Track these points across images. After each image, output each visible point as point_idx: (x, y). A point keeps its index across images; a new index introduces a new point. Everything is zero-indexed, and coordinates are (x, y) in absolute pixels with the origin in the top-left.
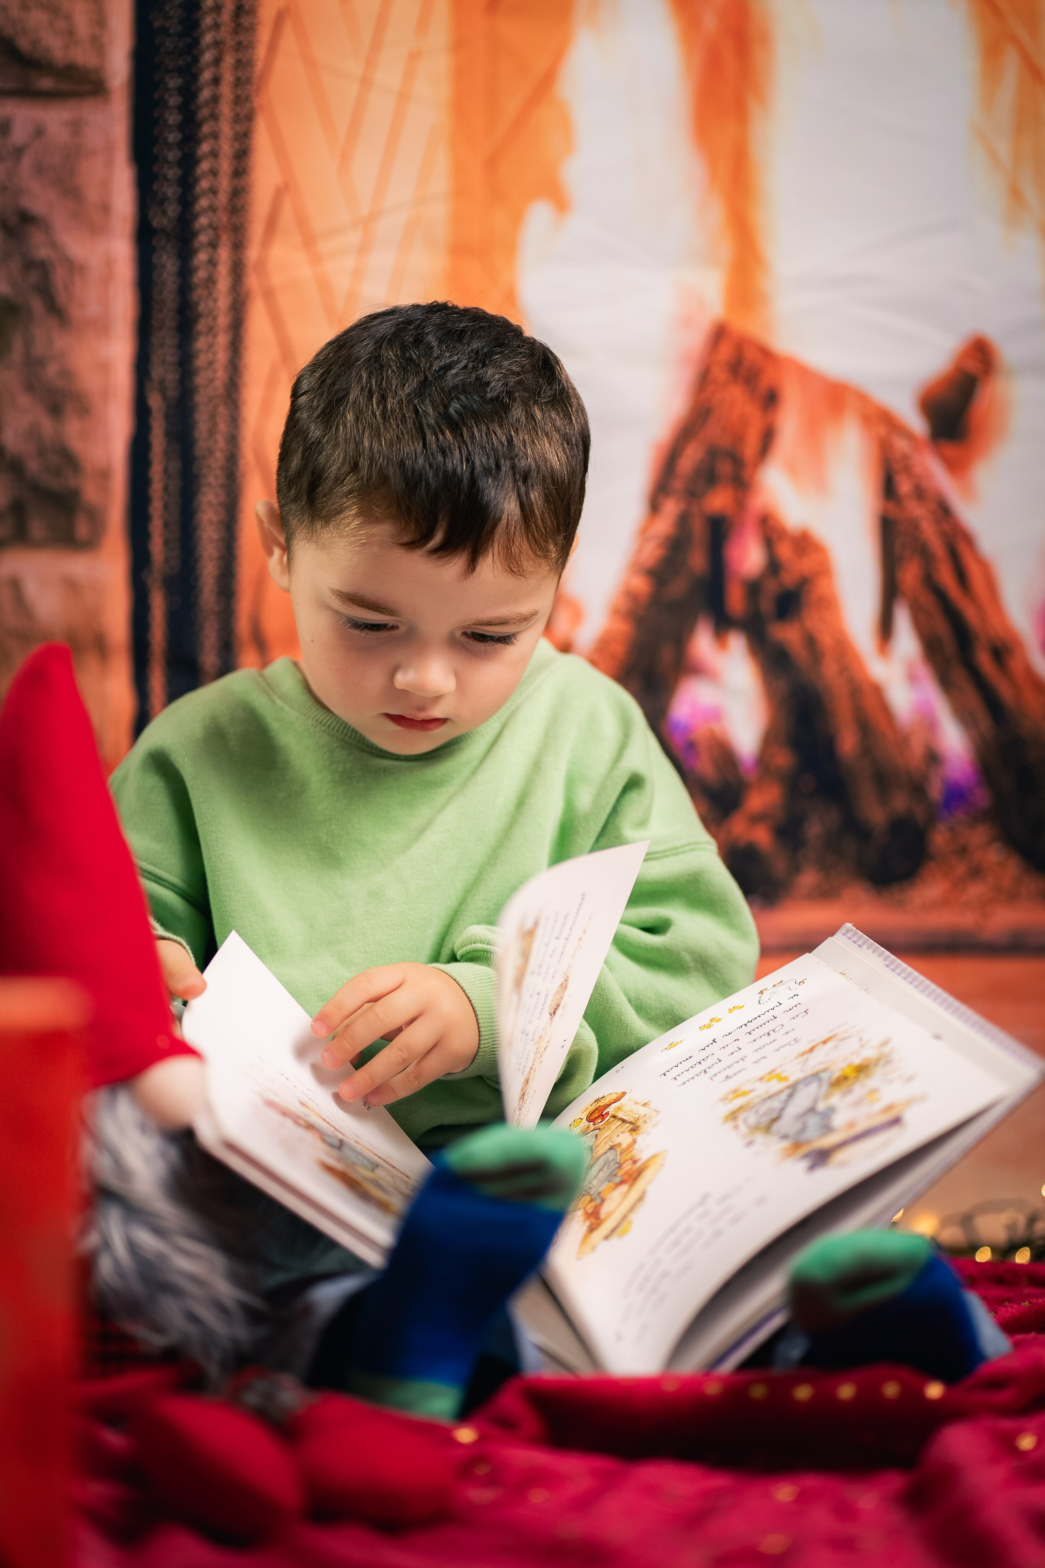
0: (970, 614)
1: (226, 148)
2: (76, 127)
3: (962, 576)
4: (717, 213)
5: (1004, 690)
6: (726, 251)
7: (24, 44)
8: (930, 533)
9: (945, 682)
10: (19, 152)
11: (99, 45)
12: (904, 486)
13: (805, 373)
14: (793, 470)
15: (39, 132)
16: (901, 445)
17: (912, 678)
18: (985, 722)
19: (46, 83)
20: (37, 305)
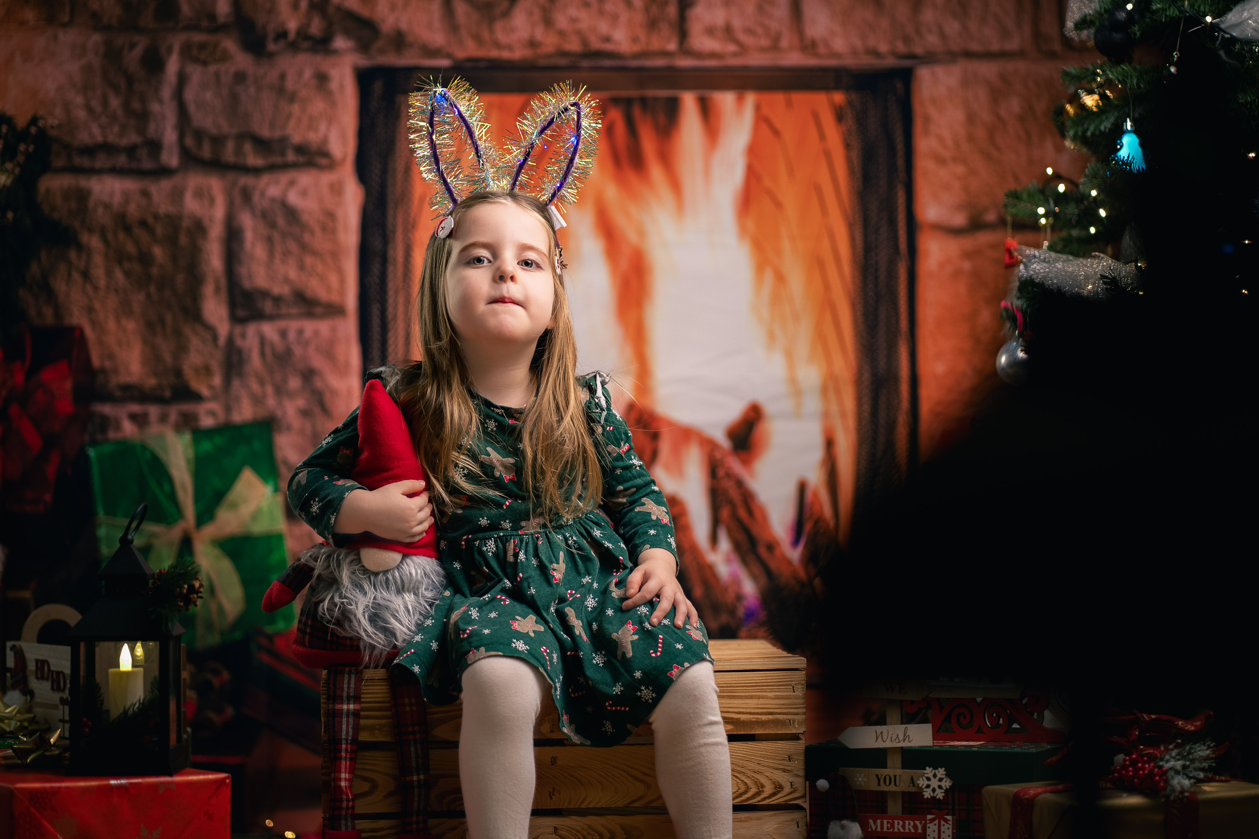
0: (755, 530)
1: (401, 333)
2: (334, 330)
3: (750, 512)
4: (629, 352)
5: (773, 565)
6: (634, 367)
7: (309, 293)
8: (734, 493)
9: (744, 561)
10: (307, 343)
11: (342, 291)
12: (721, 473)
13: (671, 424)
14: (667, 468)
15: (316, 333)
16: (718, 455)
17: (728, 561)
18: (763, 580)
19: (318, 310)
20: (317, 410)
